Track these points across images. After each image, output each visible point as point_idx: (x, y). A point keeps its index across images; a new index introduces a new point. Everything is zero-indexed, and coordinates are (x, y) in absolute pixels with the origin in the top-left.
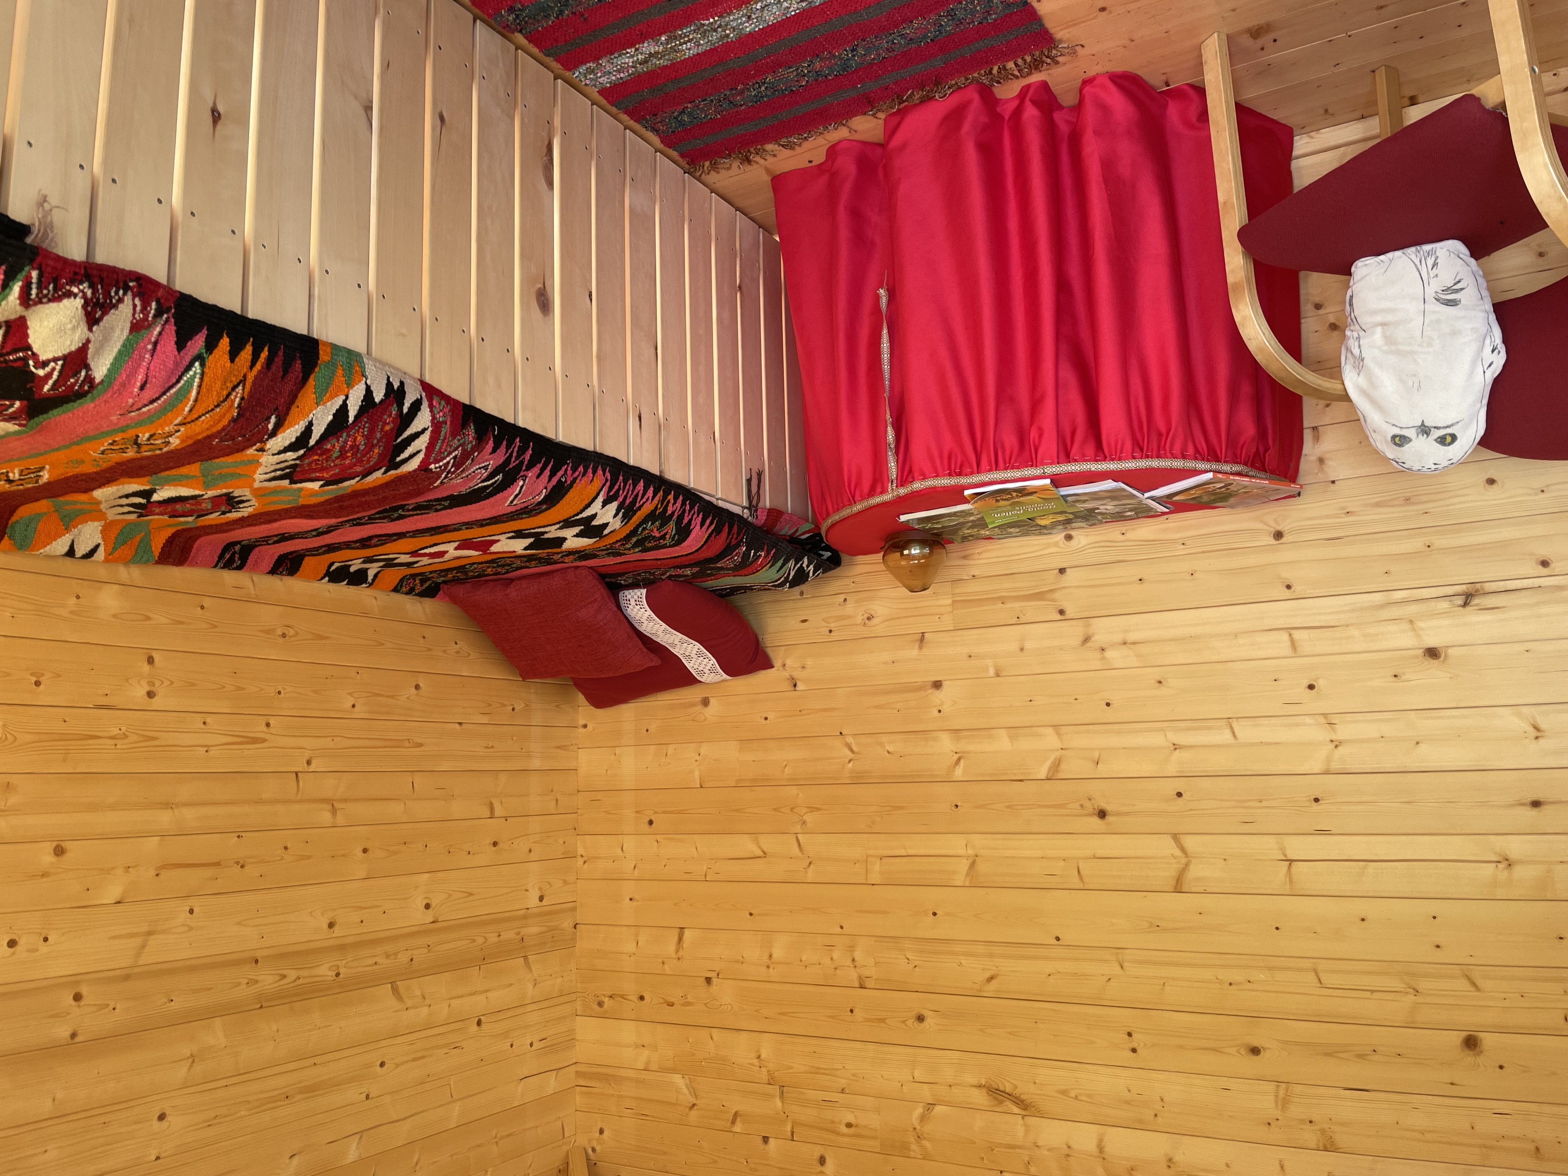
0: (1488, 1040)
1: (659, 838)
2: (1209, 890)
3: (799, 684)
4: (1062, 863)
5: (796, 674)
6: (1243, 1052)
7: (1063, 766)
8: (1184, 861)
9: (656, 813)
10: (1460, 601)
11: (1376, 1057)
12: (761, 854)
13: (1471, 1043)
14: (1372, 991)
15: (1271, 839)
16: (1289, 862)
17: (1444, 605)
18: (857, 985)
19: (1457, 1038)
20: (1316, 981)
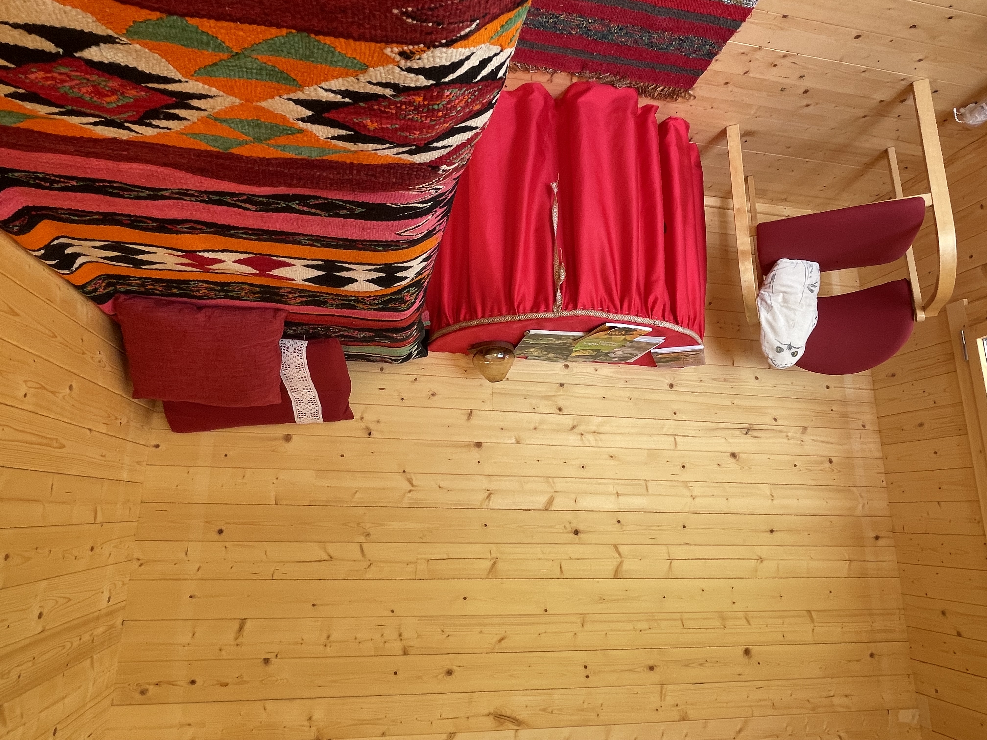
0: (754, 650)
1: (227, 544)
2: (632, 577)
3: (373, 432)
4: (550, 563)
5: (372, 426)
6: (645, 670)
7: (555, 502)
8: (619, 560)
9: (227, 523)
10: (745, 431)
11: (707, 665)
12: (327, 558)
13: (747, 652)
14: (706, 629)
15: (664, 548)
16: (670, 561)
17: (737, 433)
18: (401, 652)
19: (741, 650)
20: (681, 625)
